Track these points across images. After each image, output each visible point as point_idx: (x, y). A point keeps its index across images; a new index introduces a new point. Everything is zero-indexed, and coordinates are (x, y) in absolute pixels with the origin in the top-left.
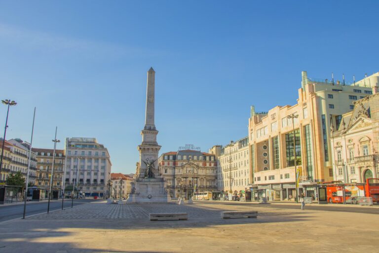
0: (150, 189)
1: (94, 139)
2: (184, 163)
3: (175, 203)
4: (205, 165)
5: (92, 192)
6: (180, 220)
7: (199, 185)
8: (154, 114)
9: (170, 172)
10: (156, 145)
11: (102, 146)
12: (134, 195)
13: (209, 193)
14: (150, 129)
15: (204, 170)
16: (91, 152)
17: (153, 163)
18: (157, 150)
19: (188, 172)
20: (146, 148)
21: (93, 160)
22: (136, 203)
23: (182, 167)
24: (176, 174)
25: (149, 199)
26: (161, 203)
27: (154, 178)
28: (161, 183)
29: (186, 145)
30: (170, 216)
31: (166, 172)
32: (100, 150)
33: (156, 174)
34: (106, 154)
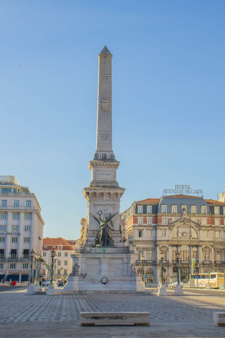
0: (105, 267)
1: (12, 178)
2: (174, 219)
3: (149, 294)
4: (213, 222)
5: (7, 274)
6: (135, 325)
7: (201, 259)
8: (111, 131)
9: (147, 235)
10: (116, 187)
11: (26, 190)
12: (76, 278)
13: (220, 276)
14: (104, 159)
15: (211, 233)
16: (6, 201)
17: (109, 219)
18: (118, 196)
19: (180, 235)
20: (98, 192)
21: (10, 215)
22: (81, 293)
23: (170, 226)
24: (158, 239)
25: (103, 285)
26: (124, 293)
27: (113, 246)
28: (124, 256)
29: (177, 186)
30: (116, 318)
31: (140, 236)
32: (22, 197)
33: (116, 240)
34: (34, 204)
